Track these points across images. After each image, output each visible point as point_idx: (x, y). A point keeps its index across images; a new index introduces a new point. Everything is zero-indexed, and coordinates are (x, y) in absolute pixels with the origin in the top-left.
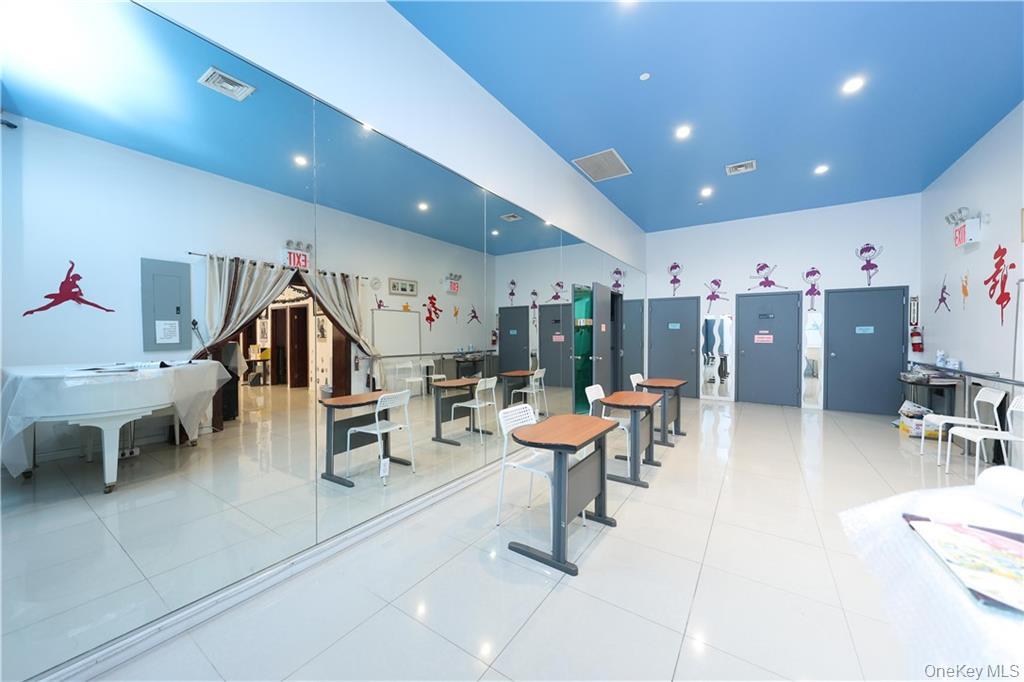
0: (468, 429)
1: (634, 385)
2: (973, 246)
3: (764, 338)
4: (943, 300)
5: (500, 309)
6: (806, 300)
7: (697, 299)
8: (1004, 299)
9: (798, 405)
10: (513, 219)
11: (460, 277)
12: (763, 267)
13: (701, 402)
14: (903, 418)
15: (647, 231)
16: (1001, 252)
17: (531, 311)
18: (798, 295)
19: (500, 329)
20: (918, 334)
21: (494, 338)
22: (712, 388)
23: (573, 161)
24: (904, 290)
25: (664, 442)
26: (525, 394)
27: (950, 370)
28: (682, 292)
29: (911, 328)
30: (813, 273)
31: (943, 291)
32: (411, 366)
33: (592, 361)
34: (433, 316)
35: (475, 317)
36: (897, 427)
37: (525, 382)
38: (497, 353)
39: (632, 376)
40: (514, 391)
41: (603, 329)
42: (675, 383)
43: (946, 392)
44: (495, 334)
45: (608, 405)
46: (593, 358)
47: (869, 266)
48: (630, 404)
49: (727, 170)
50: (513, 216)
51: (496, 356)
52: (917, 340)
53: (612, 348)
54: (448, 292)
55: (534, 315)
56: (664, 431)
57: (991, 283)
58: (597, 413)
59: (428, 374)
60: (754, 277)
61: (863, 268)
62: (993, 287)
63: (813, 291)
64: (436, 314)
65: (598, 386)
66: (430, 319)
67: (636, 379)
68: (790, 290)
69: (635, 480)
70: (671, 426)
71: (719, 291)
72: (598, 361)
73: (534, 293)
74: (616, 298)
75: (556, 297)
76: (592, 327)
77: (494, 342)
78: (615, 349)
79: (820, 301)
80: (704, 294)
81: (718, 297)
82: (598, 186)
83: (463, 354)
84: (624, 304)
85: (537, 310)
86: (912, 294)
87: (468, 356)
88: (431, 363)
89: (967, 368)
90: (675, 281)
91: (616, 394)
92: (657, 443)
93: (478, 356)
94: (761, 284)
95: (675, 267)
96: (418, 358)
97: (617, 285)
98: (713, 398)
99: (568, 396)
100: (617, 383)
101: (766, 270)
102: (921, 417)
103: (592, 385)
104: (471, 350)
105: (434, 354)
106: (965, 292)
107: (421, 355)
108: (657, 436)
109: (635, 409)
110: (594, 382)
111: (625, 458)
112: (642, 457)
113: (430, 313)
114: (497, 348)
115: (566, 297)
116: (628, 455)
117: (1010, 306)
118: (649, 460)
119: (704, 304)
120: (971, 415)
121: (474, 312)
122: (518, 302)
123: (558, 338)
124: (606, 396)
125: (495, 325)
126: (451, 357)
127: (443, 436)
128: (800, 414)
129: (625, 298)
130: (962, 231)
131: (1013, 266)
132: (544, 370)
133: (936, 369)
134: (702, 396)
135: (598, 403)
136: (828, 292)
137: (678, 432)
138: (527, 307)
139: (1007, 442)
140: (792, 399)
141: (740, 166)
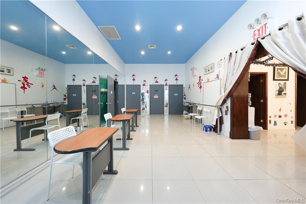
0: (43, 140)
1: (123, 112)
2: (195, 76)
3: (156, 97)
4: (189, 88)
5: (68, 85)
6: (165, 87)
7: (140, 85)
8: (201, 87)
9: (164, 114)
10: (72, 48)
11: (45, 70)
12: (156, 78)
13: (141, 115)
14: (184, 115)
15: (125, 63)
16: (200, 77)
17: (83, 87)
18: (163, 85)
19: (68, 94)
20: (185, 96)
21: (65, 97)
22: (144, 111)
23: (99, 27)
24: (182, 85)
25: (133, 130)
26: (78, 119)
27: (192, 103)
28: (136, 83)
29: (184, 94)
30: (166, 80)
31: (189, 86)
32: (9, 112)
33: (107, 104)
34: (26, 86)
35: (55, 88)
36: (183, 117)
37: (79, 114)
38: (67, 103)
39: (122, 109)
40: (72, 119)
41: (111, 93)
42: (136, 110)
43: (191, 108)
44: (65, 96)
45: (113, 121)
46: (108, 103)
47: (177, 79)
48: (122, 119)
49: (149, 46)
50: (72, 46)
51: (66, 105)
52: (185, 97)
53: (115, 100)
54: (37, 76)
55: (84, 89)
56: (133, 126)
57: (198, 84)
58: (109, 125)
59: (22, 115)
60: (153, 80)
61: (176, 80)
62: (199, 85)
63: (166, 85)
64: (28, 85)
65: (109, 113)
66: (24, 88)
67: (123, 110)
68: (162, 84)
69: (124, 148)
70: (135, 124)
71: (145, 83)
72: (109, 104)
73: (84, 80)
74: (116, 83)
75: (94, 82)
76: (107, 92)
77: (65, 99)
78: (116, 100)
79: (168, 87)
80: (142, 84)
81: (145, 85)
82: (109, 41)
83: (48, 104)
84: (118, 86)
85: (85, 87)
86: (184, 87)
87: (51, 105)
88: (24, 109)
89: (194, 102)
90: (134, 80)
91: (117, 116)
92: (131, 131)
93: (56, 105)
94: (155, 82)
95: (134, 75)
96: (15, 107)
97: (116, 79)
98: (144, 114)
99: (98, 118)
100: (116, 112)
101: (156, 79)
102: (187, 114)
103: (107, 113)
104: (53, 102)
105: (26, 105)
106: (194, 86)
107: (16, 105)
108: (131, 129)
109: (124, 121)
110: (108, 112)
111: (120, 139)
112: (127, 138)
113: (24, 84)
114: (66, 101)
115: (97, 83)
116: (121, 138)
117: (202, 88)
118: (129, 138)
119: (142, 87)
120: (196, 113)
121: (54, 86)
122: (77, 83)
123: (95, 97)
124: (113, 117)
125: (65, 92)
126: (40, 106)
127: (23, 147)
128: (164, 116)
129: (119, 84)
130: (193, 72)
131: (202, 80)
132: (87, 109)
133: (189, 103)
134: (141, 114)
135: (110, 120)
136: (169, 85)
137: (137, 126)
138: (81, 85)
139: (203, 118)
140: (162, 113)
141: (152, 46)
